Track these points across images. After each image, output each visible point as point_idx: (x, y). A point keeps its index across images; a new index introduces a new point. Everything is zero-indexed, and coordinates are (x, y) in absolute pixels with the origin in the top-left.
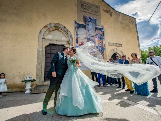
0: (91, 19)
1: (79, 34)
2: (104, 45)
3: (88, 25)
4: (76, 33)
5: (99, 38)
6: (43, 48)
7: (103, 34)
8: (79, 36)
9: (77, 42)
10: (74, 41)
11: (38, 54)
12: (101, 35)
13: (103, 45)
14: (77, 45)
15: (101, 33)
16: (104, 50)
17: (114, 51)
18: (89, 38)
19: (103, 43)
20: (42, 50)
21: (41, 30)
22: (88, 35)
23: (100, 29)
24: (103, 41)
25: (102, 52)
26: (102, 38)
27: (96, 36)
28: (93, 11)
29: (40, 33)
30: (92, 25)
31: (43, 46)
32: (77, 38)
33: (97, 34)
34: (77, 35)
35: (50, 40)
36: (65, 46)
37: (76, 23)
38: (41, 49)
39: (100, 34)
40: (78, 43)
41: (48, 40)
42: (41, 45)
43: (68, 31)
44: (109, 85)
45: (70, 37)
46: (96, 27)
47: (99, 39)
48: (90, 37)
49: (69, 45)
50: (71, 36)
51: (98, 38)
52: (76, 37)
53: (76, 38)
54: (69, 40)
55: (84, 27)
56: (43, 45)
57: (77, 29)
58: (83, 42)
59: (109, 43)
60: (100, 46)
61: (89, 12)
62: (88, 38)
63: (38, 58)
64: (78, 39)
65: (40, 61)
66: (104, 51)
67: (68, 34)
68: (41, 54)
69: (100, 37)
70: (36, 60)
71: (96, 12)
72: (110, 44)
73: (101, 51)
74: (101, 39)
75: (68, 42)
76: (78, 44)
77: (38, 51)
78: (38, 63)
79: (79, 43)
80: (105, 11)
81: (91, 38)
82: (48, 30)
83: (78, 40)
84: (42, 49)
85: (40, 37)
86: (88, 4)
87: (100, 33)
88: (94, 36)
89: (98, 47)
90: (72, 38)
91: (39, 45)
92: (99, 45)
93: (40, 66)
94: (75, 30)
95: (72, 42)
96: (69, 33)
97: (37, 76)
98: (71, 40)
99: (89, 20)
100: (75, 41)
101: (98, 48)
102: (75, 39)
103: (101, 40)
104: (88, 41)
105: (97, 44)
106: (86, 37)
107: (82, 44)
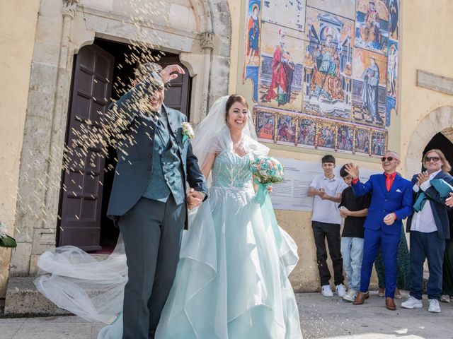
5: (372, 37)
6: (64, 57)
7: (395, 16)
8: (266, 14)
9: (254, 45)
10: (240, 37)
11: (32, 89)
12: (384, 24)
14: (255, 61)
15: (381, 10)
16: (392, 107)
17: (438, 118)
18: (318, 33)
19: (390, 67)
20: (59, 70)
22: (313, 14)
24: (391, 58)
25: (379, 119)
26: (388, 43)
27: (358, 24)
31: (62, 45)
32: (257, 22)
33: (361, 16)
34: (259, 3)
35: (106, 15)
36: (183, 58)
38: (50, 64)
39: (377, 18)
40: (257, 53)
41: (92, 12)
42: (53, 41)
44: (411, 303)
45: (215, 10)
47: (370, 43)
49: (208, 56)
50: (223, 8)
51: (367, 39)
52: (250, 15)
53: (248, 18)
54: (210, 29)
56: (66, 42)
59: (417, 70)
60: (374, 84)
62: (313, 30)
63: (29, 115)
64: (263, 27)
65: (40, 131)
66: (388, 116)
68: (47, 90)
69: (377, 33)
70: (18, 122)
72: (423, 79)
73: (377, 113)
74: (380, 42)
75: (204, 41)
76: (256, 59)
77: (36, 71)
79: (262, 53)
81: (331, 30)
83: (257, 35)
84: (56, 66)
87: (378, 8)
88: (347, 23)
89: (360, 89)
90: (227, 20)
91: (40, 35)
92: (366, 77)
93: (39, 164)
95: (225, 41)
97: (21, 216)
98: (219, 28)
101: (363, 92)
102: (242, 28)
103: (379, 51)
104: (310, 48)
105: (357, 69)
106: (302, 23)
107: (277, 63)
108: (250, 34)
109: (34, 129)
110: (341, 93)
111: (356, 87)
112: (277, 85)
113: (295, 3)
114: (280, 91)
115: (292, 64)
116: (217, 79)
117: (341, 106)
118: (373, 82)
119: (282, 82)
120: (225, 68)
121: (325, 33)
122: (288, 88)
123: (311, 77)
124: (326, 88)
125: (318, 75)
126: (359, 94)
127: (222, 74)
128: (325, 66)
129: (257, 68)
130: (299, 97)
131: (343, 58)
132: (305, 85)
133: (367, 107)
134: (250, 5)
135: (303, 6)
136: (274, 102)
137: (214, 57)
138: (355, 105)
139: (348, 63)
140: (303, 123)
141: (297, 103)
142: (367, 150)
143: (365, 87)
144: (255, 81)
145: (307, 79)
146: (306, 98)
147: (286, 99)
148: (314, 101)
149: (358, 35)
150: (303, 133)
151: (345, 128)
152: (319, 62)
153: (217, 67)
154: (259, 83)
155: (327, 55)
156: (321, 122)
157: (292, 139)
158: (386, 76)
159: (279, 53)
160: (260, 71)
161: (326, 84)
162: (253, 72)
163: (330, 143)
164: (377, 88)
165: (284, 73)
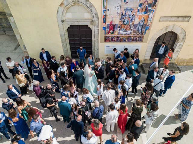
1: (108, 9)
2: (149, 21)
4: (104, 7)
5: (144, 10)
6: (65, 32)
7: (156, 1)
8: (108, 13)
9: (104, 22)
11: (61, 38)
12: (150, 5)
13: (147, 22)
14: (105, 26)
16: (147, 29)
18: (124, 14)
19: (149, 18)
20: (65, 35)
21: (58, 10)
22: (123, 9)
24: (151, 15)
26: (150, 11)
27: (139, 8)
29: (57, 15)
31: (64, 30)
32: (105, 16)
33: (141, 5)
34: (106, 10)
38: (63, 34)
39: (148, 3)
40: (105, 24)
43: (91, 6)
45: (94, 15)
47: (143, 13)
48: (127, 11)
50: (96, 14)
53: (103, 15)
54: (93, 20)
58: (113, 21)
59: (161, 17)
62: (122, 14)
63: (62, 43)
66: (145, 32)
67: (92, 12)
68: (64, 38)
69: (146, 9)
73: (141, 32)
75: (92, 23)
76: (105, 25)
77: (61, 35)
79: (107, 23)
82: (65, 9)
83: (105, 19)
85: (58, 19)
88: (134, 9)
89: (136, 27)
90: (97, 17)
91: (60, 29)
92: (139, 23)
94: (103, 3)
95: (97, 22)
96: (93, 9)
98: (96, 19)
100: (101, 21)
103: (146, 14)
104: (121, 19)
105: (136, 21)
106: (119, 13)
107: (111, 25)
108: (103, 19)
109: (64, 44)
110: (130, 29)
111: (135, 26)
112: (111, 30)
113: (117, 7)
114: (112, 31)
115: (115, 24)
116: (96, 31)
117: (129, 32)
118: (142, 24)
119: (112, 29)
120: (98, 28)
121: (126, 14)
122: (114, 30)
123: (121, 26)
124: (125, 28)
125: (123, 25)
126: (136, 28)
127: (97, 30)
128: (125, 23)
129: (105, 27)
130: (117, 32)
131: (132, 19)
132: (119, 29)
133: (138, 31)
134: (103, 11)
135: (119, 8)
136: (110, 34)
137: (95, 26)
138: (134, 31)
139: (133, 20)
140: (117, 37)
141: (116, 33)
142: (136, 41)
143: (138, 26)
144: (105, 30)
145: (119, 27)
146: (119, 32)
147: (113, 33)
148: (121, 32)
149: (138, 11)
150: (117, 40)
151: (130, 37)
152: (124, 22)
153: (96, 28)
154: (106, 30)
155: (126, 20)
156: (123, 37)
157: (114, 41)
158: (147, 21)
159: (111, 22)
160: (106, 28)
161: (125, 27)
162: (104, 28)
163: (125, 41)
164: (143, 25)
165: (113, 27)
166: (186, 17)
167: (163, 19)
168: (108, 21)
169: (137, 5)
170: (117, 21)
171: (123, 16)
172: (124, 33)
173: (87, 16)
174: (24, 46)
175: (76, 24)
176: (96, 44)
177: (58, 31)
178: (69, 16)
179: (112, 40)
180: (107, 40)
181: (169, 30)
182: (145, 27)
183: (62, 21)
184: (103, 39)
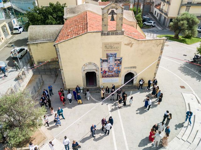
0: (112, 54)
2: (120, 69)
3: (109, 59)
7: (121, 63)
8: (103, 67)
9: (102, 70)
12: (119, 64)
14: (102, 71)
15: (119, 62)
22: (109, 66)
23: (119, 60)
24: (120, 67)
26: (119, 66)
28: (115, 48)
30: (113, 58)
35: (87, 70)
37: (101, 59)
38: (83, 75)
42: (83, 74)
46: (116, 59)
47: (117, 66)
49: (97, 71)
55: (106, 61)
57: (102, 63)
58: (105, 70)
61: (111, 49)
63: (83, 79)
66: (119, 73)
71: (117, 48)
77: (83, 76)
78: (83, 81)
80: (126, 44)
81: (111, 66)
82: (85, 66)
85: (82, 70)
86: (110, 44)
94: (100, 64)
96: (97, 66)
98: (98, 69)
99: (111, 55)
102: (100, 69)
105: (115, 69)
106: (107, 67)
111: (115, 71)
113: (106, 65)
117: (112, 73)
123: (108, 71)
130: (107, 74)
131: (113, 69)
133: (116, 73)
134: (101, 67)
138: (114, 73)
149: (115, 66)
151: (113, 75)
153: (98, 73)
157: (107, 77)
161: (110, 72)
162: (102, 72)
163: (111, 77)
164: (118, 71)
165: (105, 72)
166: (135, 67)
167: (125, 68)
168: (103, 70)
169: (114, 64)
170: (107, 70)
171: (109, 68)
172: (110, 74)
173: (94, 68)
174: (65, 82)
175: (89, 71)
176: (98, 79)
177: (82, 75)
178: (86, 68)
179: (105, 77)
180: (103, 77)
181: (129, 72)
182: (119, 71)
183: (84, 71)
184: (102, 76)
